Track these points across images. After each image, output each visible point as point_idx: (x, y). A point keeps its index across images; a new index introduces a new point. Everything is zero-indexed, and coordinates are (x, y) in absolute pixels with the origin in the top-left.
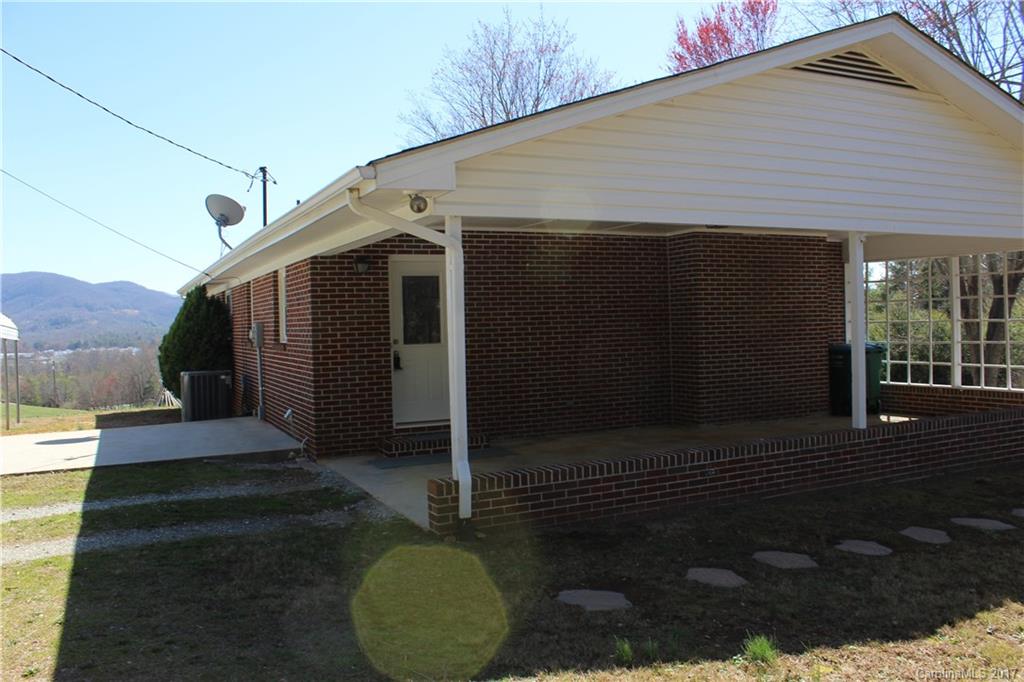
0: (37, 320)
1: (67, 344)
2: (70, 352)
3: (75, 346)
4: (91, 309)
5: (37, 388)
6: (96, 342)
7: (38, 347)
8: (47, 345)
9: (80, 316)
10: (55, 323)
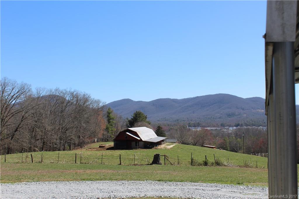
0: (222, 114)
1: (234, 124)
2: (235, 128)
3: (237, 126)
4: (243, 109)
5: (228, 143)
6: (246, 124)
7: (223, 125)
8: (226, 125)
9: (239, 113)
10: (229, 115)
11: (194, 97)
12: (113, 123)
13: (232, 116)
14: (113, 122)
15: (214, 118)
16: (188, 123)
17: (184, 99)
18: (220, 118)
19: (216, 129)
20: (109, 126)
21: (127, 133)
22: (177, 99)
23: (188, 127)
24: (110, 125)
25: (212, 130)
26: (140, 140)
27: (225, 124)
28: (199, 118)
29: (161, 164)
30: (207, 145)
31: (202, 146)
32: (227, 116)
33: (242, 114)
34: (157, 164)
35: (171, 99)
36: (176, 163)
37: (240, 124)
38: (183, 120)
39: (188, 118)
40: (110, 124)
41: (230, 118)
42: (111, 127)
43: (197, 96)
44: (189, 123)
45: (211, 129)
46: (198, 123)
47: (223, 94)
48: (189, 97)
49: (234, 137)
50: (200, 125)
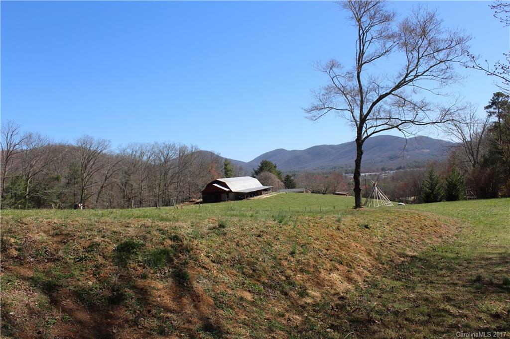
0: (383, 157)
6: (409, 166)
13: (394, 159)
15: (374, 162)
18: (381, 162)
21: (215, 185)
26: (229, 191)
27: (386, 168)
30: (338, 192)
31: (334, 194)
32: (389, 159)
33: (405, 156)
37: (402, 167)
41: (392, 161)
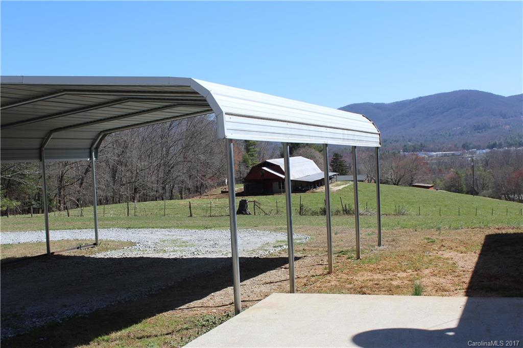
0: (464, 127)
1: (487, 145)
2: (488, 150)
3: (492, 146)
4: (504, 117)
5: (463, 179)
7: (465, 147)
8: (471, 146)
9: (496, 123)
10: (478, 128)
11: (413, 99)
12: (254, 151)
13: (483, 130)
14: (255, 149)
15: (450, 134)
16: (403, 145)
17: (396, 102)
18: (461, 134)
19: (453, 155)
20: (248, 157)
21: (265, 168)
22: (384, 104)
23: (402, 153)
24: (249, 155)
25: (445, 156)
27: (470, 144)
28: (424, 136)
29: (250, 214)
31: (411, 185)
32: (475, 130)
33: (502, 126)
34: (243, 214)
35: (372, 104)
36: (274, 212)
37: (497, 143)
38: (394, 139)
39: (403, 137)
40: (250, 153)
41: (479, 132)
42: (251, 158)
43: (419, 96)
44: (405, 146)
45: (443, 155)
46: (421, 144)
47: (467, 90)
48: (404, 99)
49: (481, 168)
50: (425, 148)
